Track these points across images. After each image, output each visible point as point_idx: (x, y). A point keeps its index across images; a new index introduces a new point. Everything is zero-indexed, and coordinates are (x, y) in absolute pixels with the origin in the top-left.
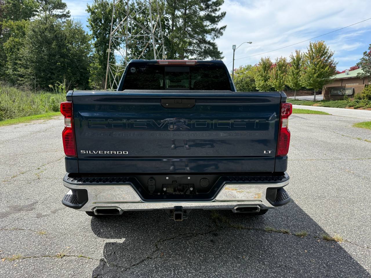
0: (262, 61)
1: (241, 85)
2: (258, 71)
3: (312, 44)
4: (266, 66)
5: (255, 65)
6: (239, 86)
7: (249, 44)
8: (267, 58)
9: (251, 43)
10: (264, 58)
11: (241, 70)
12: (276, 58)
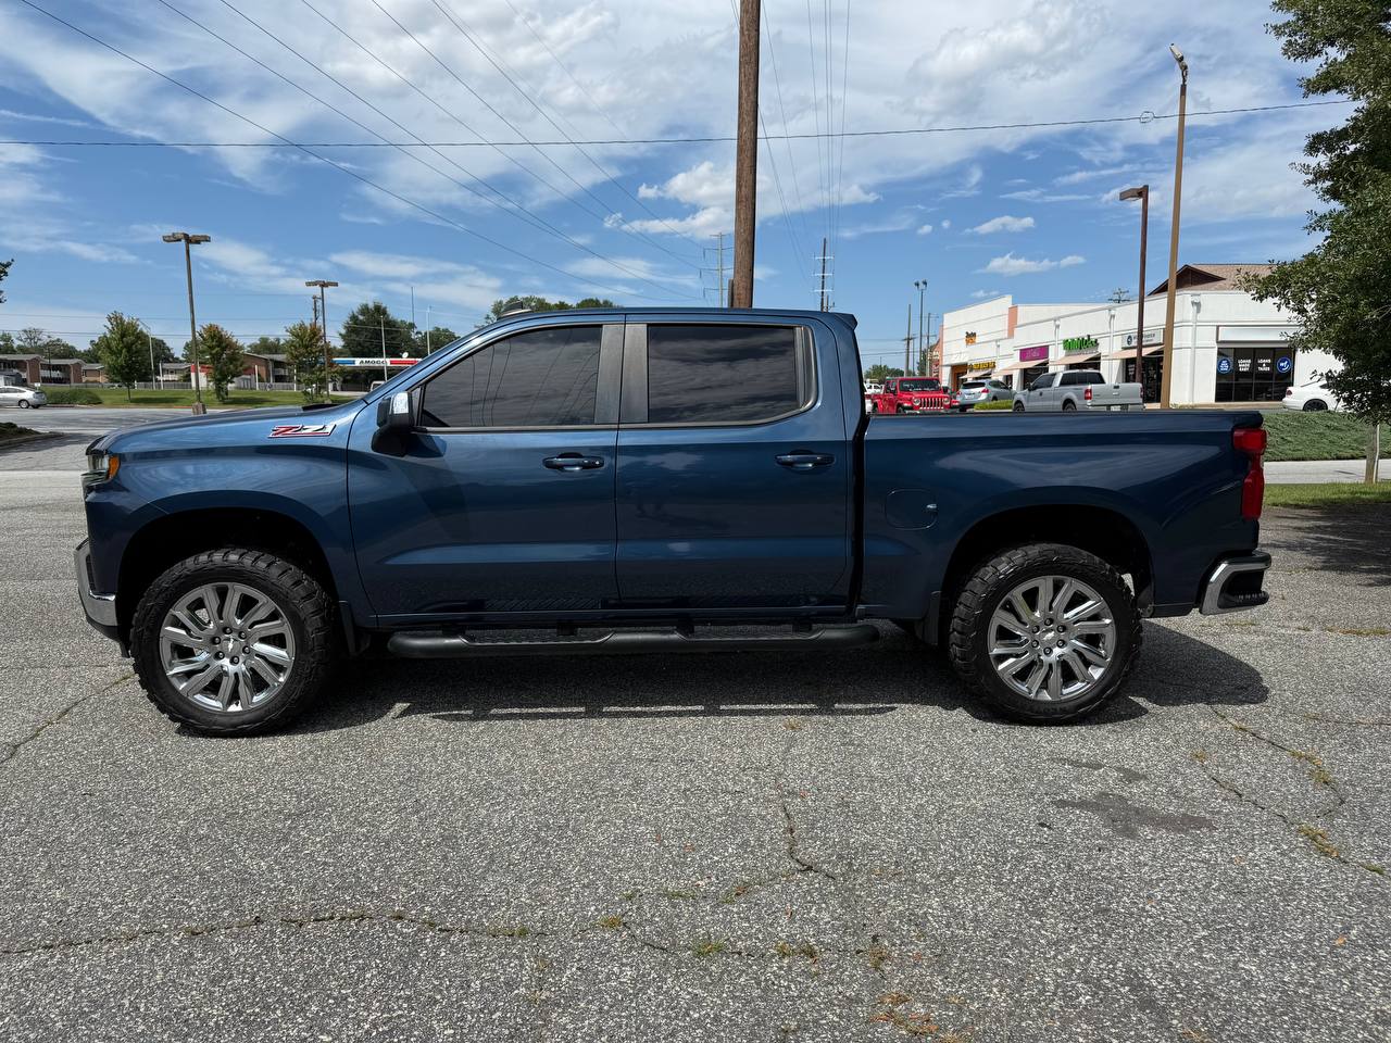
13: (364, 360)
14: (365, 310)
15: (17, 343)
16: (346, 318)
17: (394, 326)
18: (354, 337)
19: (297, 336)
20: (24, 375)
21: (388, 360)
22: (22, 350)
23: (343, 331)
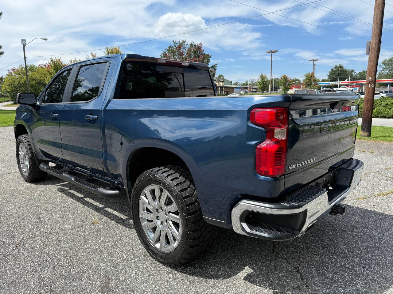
0: (52, 62)
1: (25, 88)
2: (49, 73)
3: (108, 49)
4: (57, 68)
5: (39, 66)
6: (24, 90)
7: (44, 40)
8: (57, 59)
9: (46, 40)
10: (54, 58)
11: (22, 70)
12: (70, 60)
13: (333, 82)
14: (336, 67)
15: (249, 83)
16: (330, 70)
17: (345, 71)
18: (331, 75)
19: (307, 77)
20: (247, 91)
21: (340, 82)
22: (250, 84)
23: (328, 74)
